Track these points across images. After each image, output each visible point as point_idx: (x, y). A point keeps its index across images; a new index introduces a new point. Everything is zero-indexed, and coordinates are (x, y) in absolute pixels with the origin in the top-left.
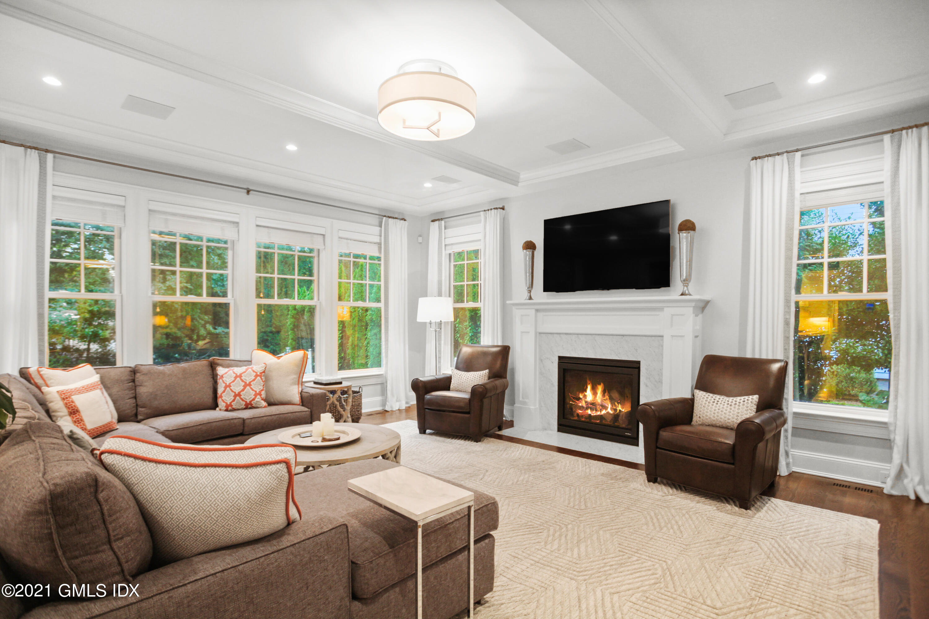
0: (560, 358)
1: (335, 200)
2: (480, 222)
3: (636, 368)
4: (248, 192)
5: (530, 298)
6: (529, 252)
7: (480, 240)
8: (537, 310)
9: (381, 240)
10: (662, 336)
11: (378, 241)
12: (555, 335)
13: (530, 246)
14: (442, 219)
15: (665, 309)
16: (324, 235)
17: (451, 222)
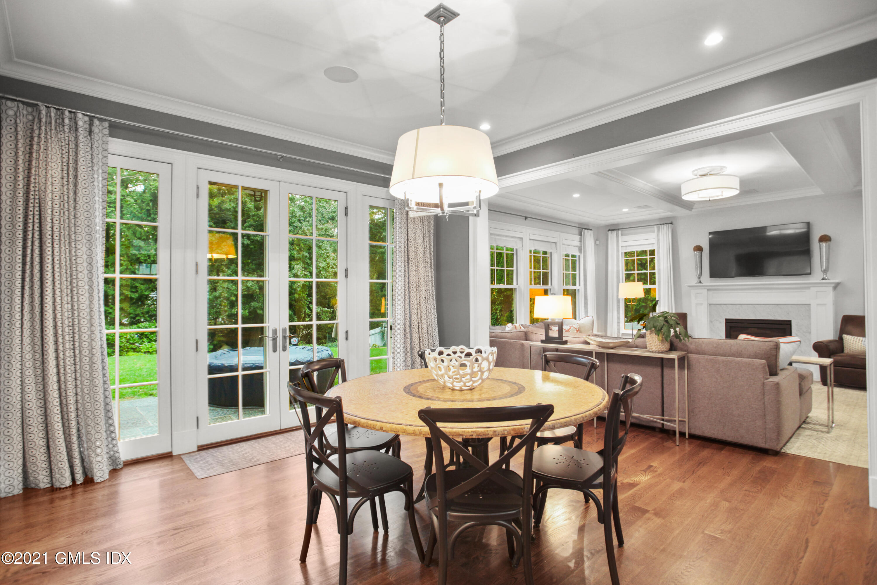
0: (726, 320)
1: (558, 219)
2: (654, 232)
3: (787, 324)
4: (526, 218)
5: (700, 282)
6: (698, 253)
7: (653, 244)
8: (708, 290)
9: (581, 244)
10: (810, 305)
11: (579, 245)
12: (722, 306)
13: (699, 249)
14: (619, 229)
15: (811, 288)
16: (556, 243)
17: (626, 231)
